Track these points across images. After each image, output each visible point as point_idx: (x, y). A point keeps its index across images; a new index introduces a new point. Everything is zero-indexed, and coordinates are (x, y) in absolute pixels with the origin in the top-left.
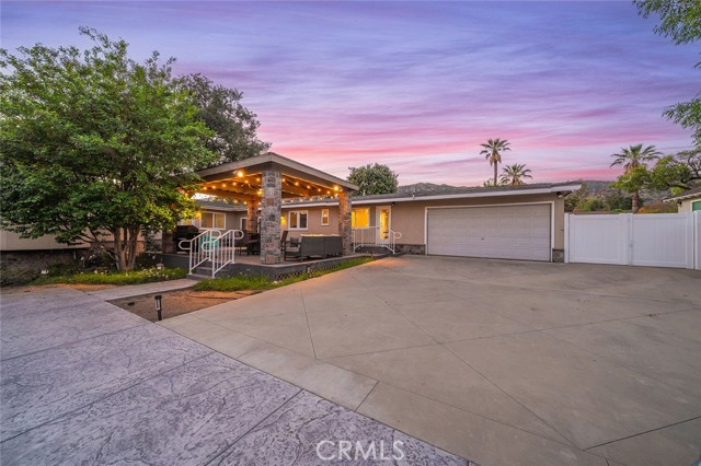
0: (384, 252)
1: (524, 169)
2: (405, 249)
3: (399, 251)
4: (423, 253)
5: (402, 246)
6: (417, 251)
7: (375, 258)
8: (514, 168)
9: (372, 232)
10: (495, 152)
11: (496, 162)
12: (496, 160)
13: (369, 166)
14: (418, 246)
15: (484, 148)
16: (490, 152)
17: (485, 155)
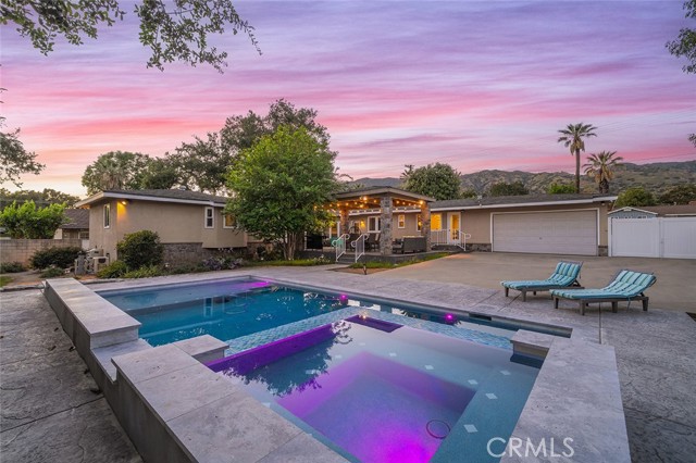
0: (457, 250)
1: (613, 157)
2: (473, 248)
3: (469, 248)
4: (489, 250)
5: (471, 245)
6: (484, 248)
7: (450, 254)
8: (602, 157)
9: (444, 234)
10: (577, 139)
11: (578, 151)
12: (577, 147)
13: (429, 166)
14: (485, 245)
15: (563, 135)
16: (571, 138)
17: (564, 142)
